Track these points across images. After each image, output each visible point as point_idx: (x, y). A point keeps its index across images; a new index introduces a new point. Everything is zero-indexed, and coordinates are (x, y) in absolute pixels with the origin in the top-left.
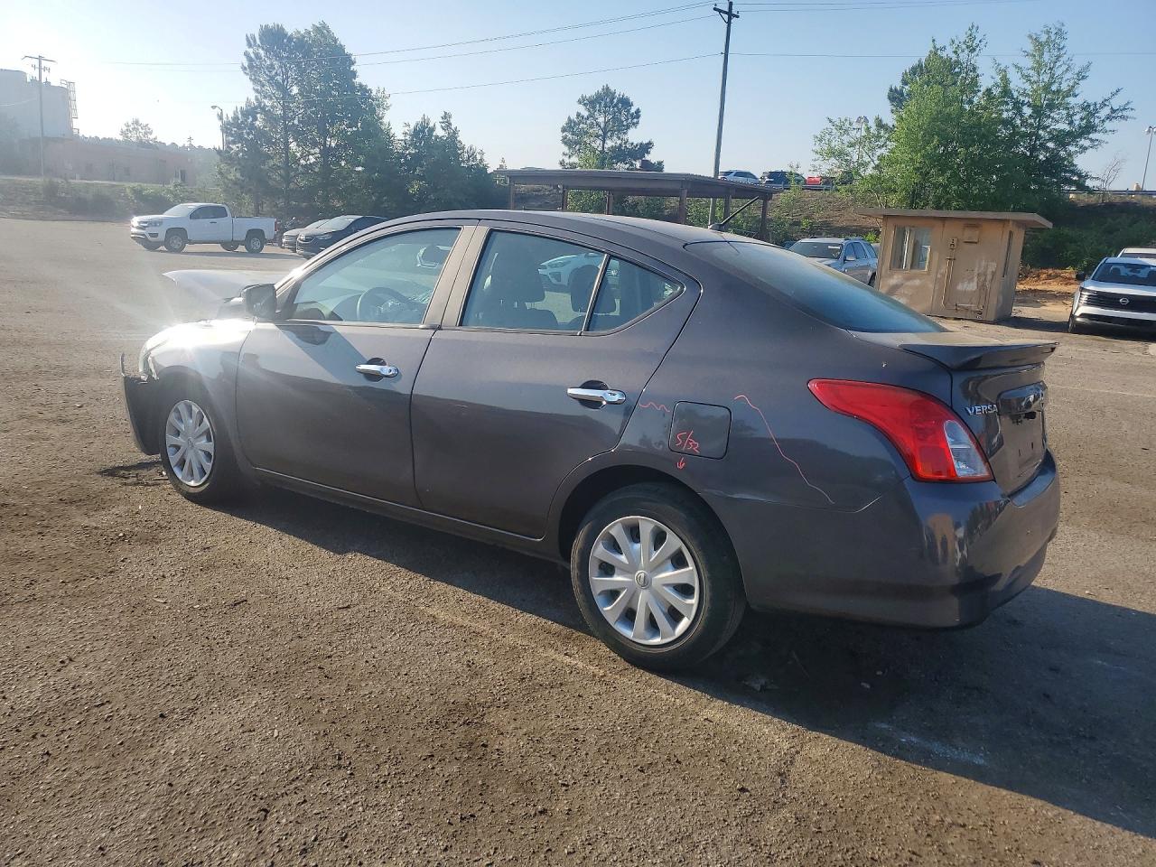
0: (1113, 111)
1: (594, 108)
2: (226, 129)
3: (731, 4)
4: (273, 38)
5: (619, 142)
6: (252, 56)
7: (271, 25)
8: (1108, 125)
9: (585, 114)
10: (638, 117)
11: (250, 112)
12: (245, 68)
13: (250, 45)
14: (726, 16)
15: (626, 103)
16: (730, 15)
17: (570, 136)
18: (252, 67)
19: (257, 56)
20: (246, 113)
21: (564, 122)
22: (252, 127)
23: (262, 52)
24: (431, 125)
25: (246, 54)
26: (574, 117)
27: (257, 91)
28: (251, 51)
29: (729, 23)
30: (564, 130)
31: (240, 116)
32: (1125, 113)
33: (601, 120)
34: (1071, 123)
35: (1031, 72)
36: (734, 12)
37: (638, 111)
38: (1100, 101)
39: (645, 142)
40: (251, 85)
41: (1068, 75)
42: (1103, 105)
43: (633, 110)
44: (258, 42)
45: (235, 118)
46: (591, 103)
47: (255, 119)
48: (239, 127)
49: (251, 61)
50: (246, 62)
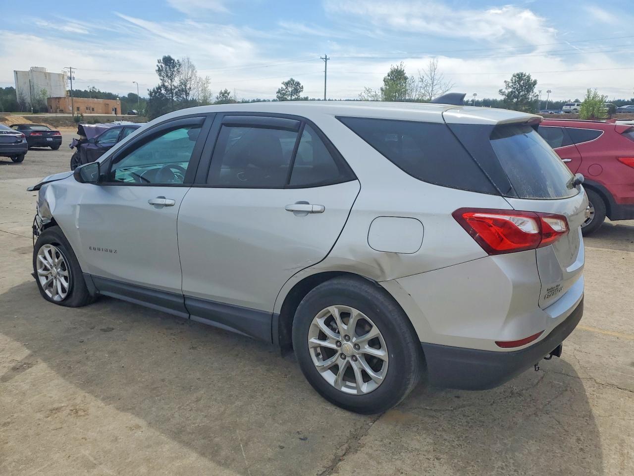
1: (288, 86)
2: (151, 94)
3: (326, 56)
4: (168, 61)
5: (297, 97)
6: (160, 67)
7: (167, 56)
9: (284, 87)
10: (302, 88)
11: (159, 88)
12: (156, 71)
13: (159, 63)
14: (325, 60)
15: (298, 84)
16: (326, 59)
17: (279, 95)
18: (159, 71)
20: (158, 89)
21: (277, 90)
22: (160, 93)
23: (163, 66)
24: (228, 92)
25: (158, 66)
26: (280, 88)
27: (162, 80)
28: (159, 64)
29: (326, 62)
30: (277, 93)
31: (155, 89)
33: (290, 89)
34: (441, 89)
36: (327, 58)
37: (302, 86)
39: (306, 97)
40: (158, 77)
43: (301, 86)
44: (162, 61)
45: (154, 90)
46: (287, 84)
47: (161, 91)
48: (156, 93)
49: (159, 68)
50: (157, 68)
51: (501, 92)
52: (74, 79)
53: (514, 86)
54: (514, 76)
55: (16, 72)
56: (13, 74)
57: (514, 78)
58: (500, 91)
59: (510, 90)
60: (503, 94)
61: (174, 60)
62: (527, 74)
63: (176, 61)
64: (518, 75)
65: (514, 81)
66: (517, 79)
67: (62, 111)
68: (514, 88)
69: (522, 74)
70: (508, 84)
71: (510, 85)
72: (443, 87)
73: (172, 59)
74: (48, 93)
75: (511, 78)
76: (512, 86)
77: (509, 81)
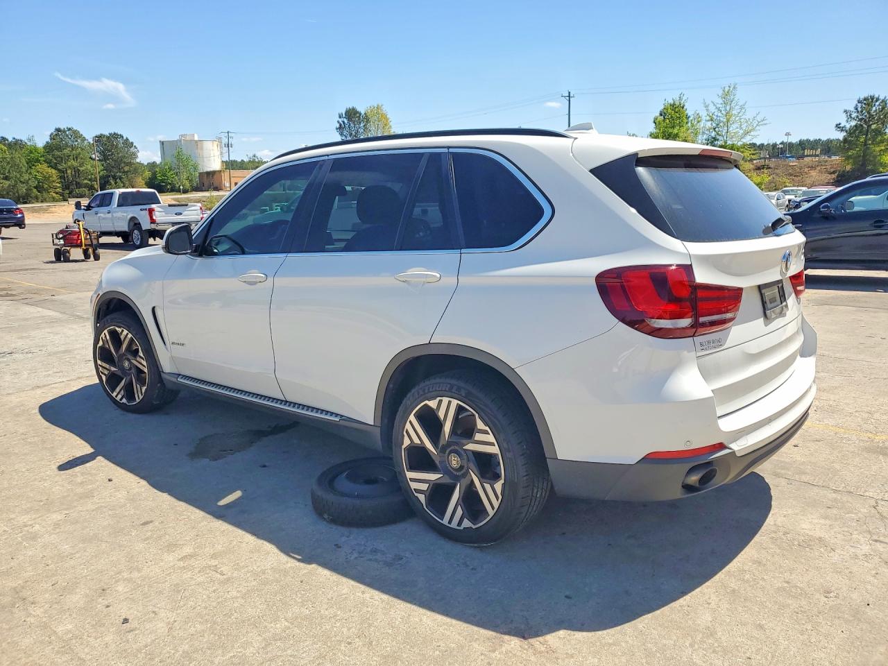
0: (759, 122)
3: (569, 93)
4: (351, 114)
7: (350, 108)
8: (758, 128)
12: (337, 129)
13: (340, 117)
14: (568, 98)
16: (569, 96)
18: (341, 129)
19: (343, 122)
23: (346, 121)
25: (338, 122)
28: (340, 120)
29: (569, 100)
32: (764, 122)
34: (741, 128)
35: (721, 106)
36: (571, 95)
38: (751, 118)
40: (339, 136)
41: (738, 107)
42: (754, 119)
44: (344, 116)
49: (340, 125)
50: (338, 126)
51: (840, 128)
52: (232, 147)
53: (861, 117)
54: (859, 102)
55: (162, 143)
56: (158, 145)
57: (859, 105)
58: (838, 126)
59: (853, 123)
60: (842, 130)
61: (360, 114)
62: (882, 98)
63: (363, 113)
64: (865, 99)
65: (859, 109)
66: (864, 106)
67: (217, 189)
68: (861, 120)
69: (872, 98)
70: (850, 115)
71: (853, 116)
72: (744, 126)
73: (358, 112)
74: (200, 167)
75: (854, 105)
76: (857, 117)
77: (852, 109)
